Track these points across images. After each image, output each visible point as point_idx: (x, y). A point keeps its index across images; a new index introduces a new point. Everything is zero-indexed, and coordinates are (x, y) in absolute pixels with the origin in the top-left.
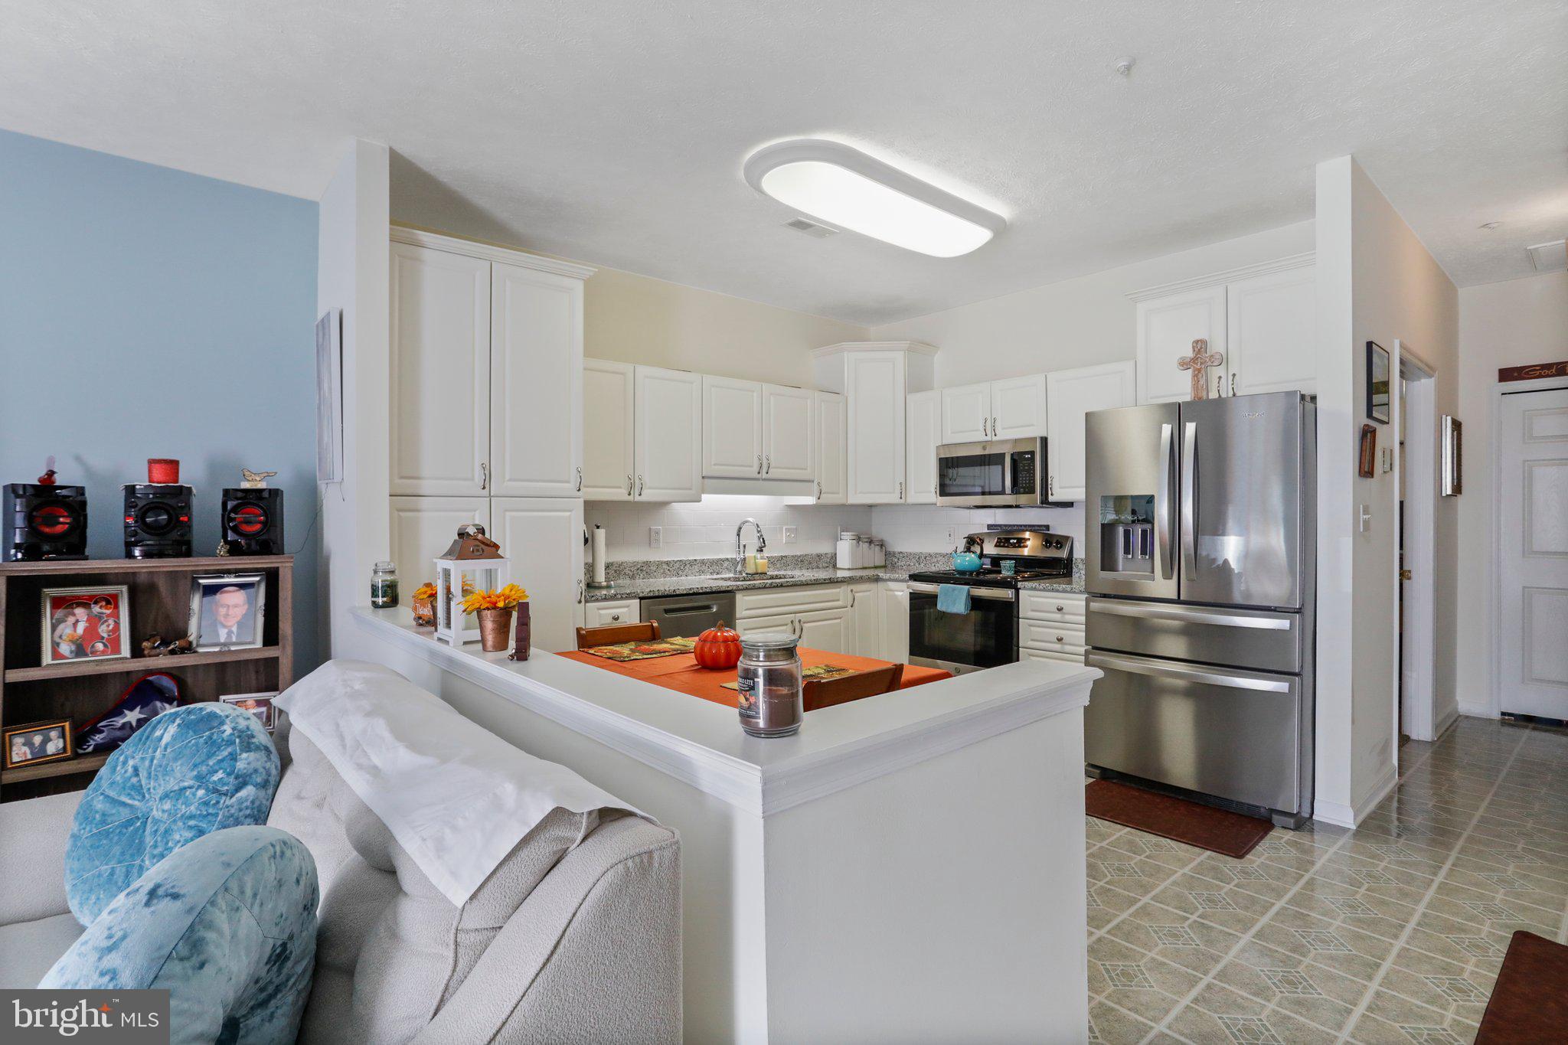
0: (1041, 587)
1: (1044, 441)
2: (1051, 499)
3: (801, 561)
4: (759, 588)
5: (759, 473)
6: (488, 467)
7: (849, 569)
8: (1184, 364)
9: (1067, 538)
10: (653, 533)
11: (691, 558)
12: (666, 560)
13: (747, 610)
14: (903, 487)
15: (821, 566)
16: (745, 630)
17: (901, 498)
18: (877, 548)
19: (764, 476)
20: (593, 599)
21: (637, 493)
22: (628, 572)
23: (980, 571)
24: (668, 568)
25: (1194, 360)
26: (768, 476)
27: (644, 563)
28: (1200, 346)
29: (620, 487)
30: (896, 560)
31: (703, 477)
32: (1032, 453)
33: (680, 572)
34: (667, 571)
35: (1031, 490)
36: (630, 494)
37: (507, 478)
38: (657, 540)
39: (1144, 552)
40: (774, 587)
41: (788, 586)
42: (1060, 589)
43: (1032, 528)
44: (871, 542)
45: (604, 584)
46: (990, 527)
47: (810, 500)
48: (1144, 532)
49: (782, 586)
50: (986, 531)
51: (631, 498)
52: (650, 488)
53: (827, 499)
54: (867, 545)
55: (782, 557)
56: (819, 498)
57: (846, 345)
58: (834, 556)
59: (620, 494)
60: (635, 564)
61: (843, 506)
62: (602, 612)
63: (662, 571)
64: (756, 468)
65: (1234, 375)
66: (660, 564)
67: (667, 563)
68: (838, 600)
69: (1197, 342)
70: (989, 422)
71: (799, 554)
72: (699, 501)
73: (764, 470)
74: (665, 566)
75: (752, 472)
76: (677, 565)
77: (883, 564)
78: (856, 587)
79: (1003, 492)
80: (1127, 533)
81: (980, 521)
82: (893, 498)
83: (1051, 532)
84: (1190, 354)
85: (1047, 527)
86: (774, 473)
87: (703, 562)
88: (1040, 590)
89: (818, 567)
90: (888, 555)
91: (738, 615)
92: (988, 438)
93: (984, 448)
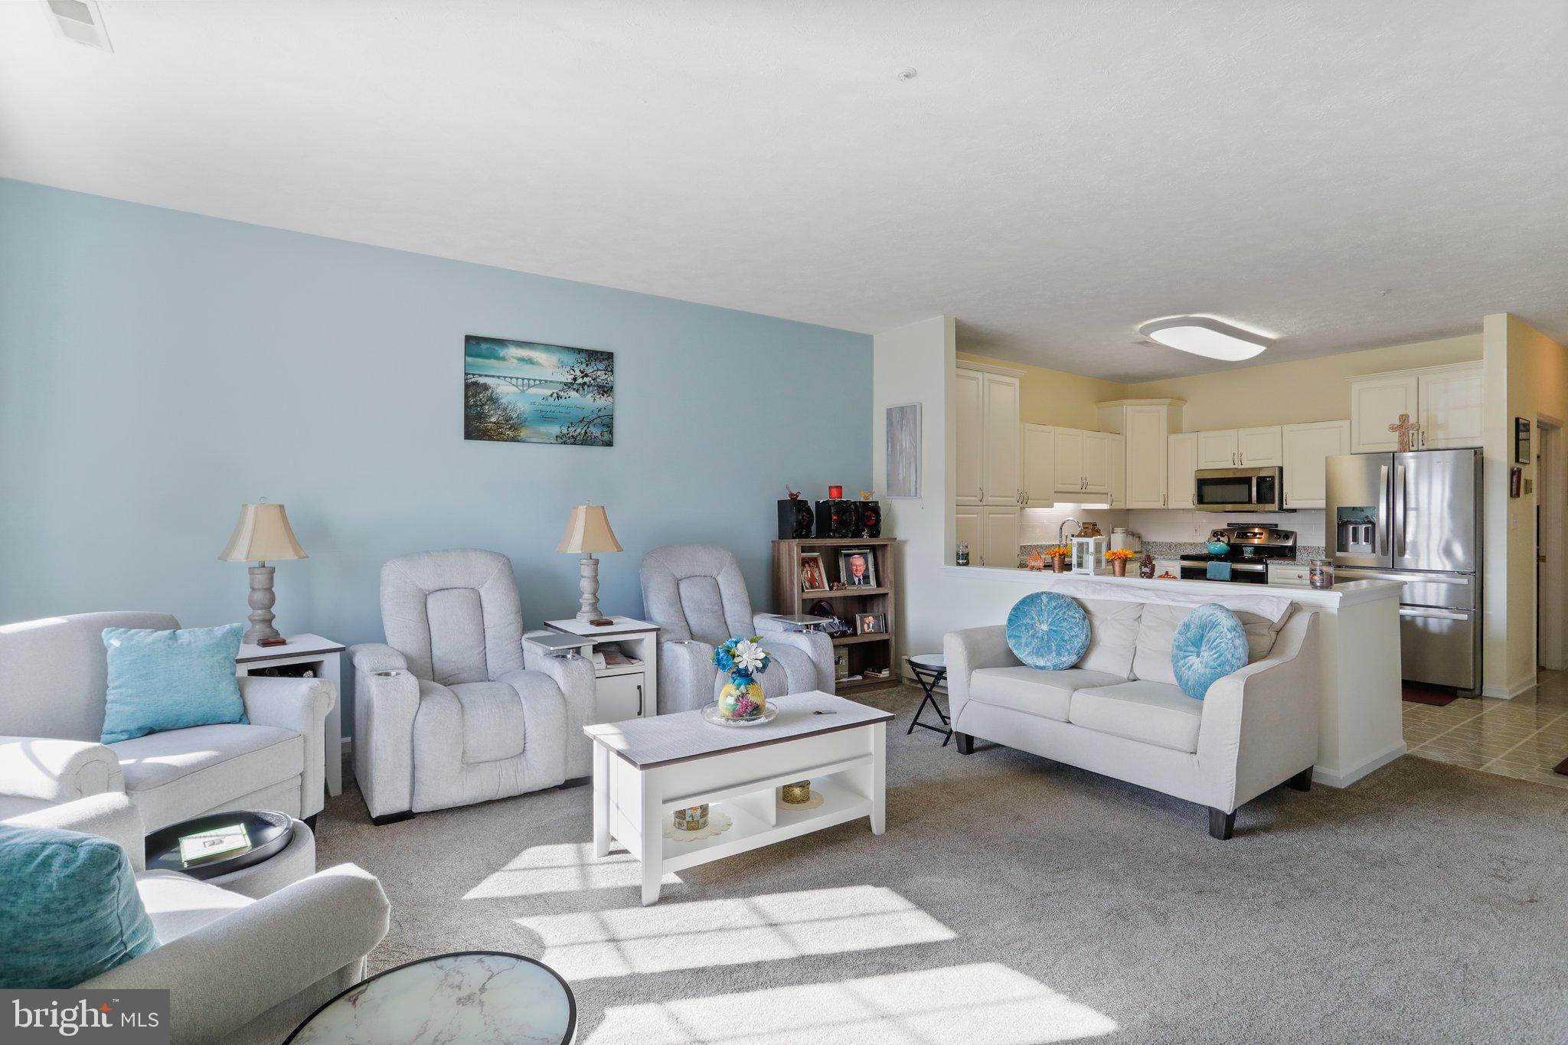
0: (1284, 563)
1: (1281, 469)
2: (1285, 507)
6: (983, 489)
8: (1393, 428)
9: (1292, 533)
12: (1023, 544)
14: (1165, 496)
17: (1163, 505)
18: (1137, 539)
19: (1084, 490)
21: (1025, 502)
23: (1231, 553)
25: (1400, 426)
26: (1087, 491)
28: (1404, 418)
30: (1151, 548)
31: (1055, 492)
32: (1273, 478)
35: (1273, 502)
37: (990, 495)
39: (1366, 540)
43: (1262, 526)
44: (1133, 535)
46: (1229, 525)
47: (1104, 506)
48: (1367, 529)
50: (1226, 527)
52: (1031, 500)
53: (1116, 505)
54: (1131, 537)
56: (1111, 505)
57: (1125, 401)
61: (1123, 510)
64: (1079, 486)
65: (1423, 433)
69: (1402, 416)
70: (1236, 457)
72: (1053, 507)
73: (1084, 488)
74: (1023, 549)
75: (1077, 488)
76: (1028, 548)
77: (1140, 550)
79: (1250, 502)
80: (1355, 530)
81: (1222, 522)
82: (1159, 505)
83: (1279, 529)
84: (1397, 422)
85: (1276, 525)
86: (1090, 489)
87: (1040, 546)
88: (1281, 565)
90: (1143, 543)
92: (1236, 466)
93: (1234, 473)
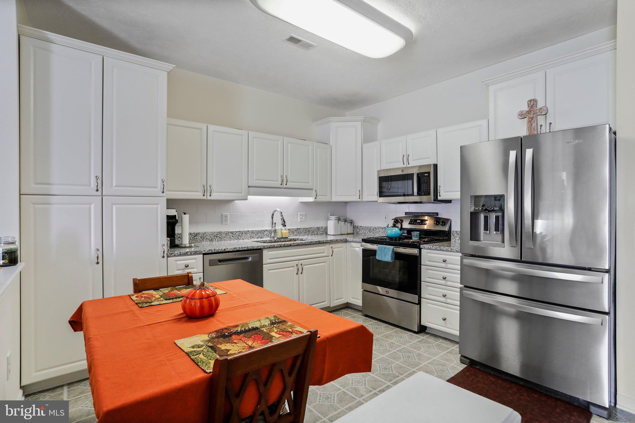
0: (434, 248)
1: (436, 166)
2: (439, 198)
3: (308, 231)
4: (277, 247)
5: (281, 185)
6: (100, 178)
7: (333, 235)
8: (522, 115)
9: (448, 220)
10: (224, 218)
11: (246, 230)
12: (231, 231)
13: (270, 259)
14: (361, 192)
15: (319, 233)
16: (269, 270)
17: (360, 198)
18: (349, 224)
19: (285, 186)
20: (172, 255)
21: (208, 194)
22: (208, 238)
23: (400, 238)
24: (232, 235)
25: (529, 112)
26: (287, 186)
27: (218, 233)
28: (532, 103)
29: (198, 192)
30: (359, 230)
31: (249, 187)
32: (429, 173)
33: (239, 238)
34: (231, 237)
35: (429, 194)
36: (204, 195)
37: (114, 185)
38: (226, 221)
39: (497, 229)
40: (286, 246)
41: (294, 246)
42: (445, 249)
43: (429, 214)
44: (345, 221)
45: (188, 245)
46: (406, 213)
47: (311, 199)
48: (497, 218)
49: (290, 246)
50: (404, 215)
51: (205, 198)
52: (216, 192)
53: (320, 199)
54: (343, 222)
55: (298, 229)
56: (316, 198)
57: (331, 119)
58: (326, 228)
59: (198, 195)
60: (212, 233)
61: (330, 202)
62: (178, 262)
63: (229, 237)
64: (280, 182)
65: (550, 124)
66: (227, 233)
67: (232, 233)
68: (324, 253)
69: (531, 101)
70: (405, 158)
71: (307, 227)
72: (246, 199)
73: (285, 183)
74: (230, 234)
75: (278, 184)
76: (238, 234)
77: (352, 232)
78: (334, 246)
79: (412, 195)
80: (486, 218)
81: (401, 211)
82: (356, 198)
83: (439, 216)
84: (526, 108)
85: (437, 214)
86: (290, 185)
87: (253, 232)
88: (433, 250)
89: (317, 234)
90: (354, 227)
91: (264, 262)
92: (405, 166)
93: (403, 171)
